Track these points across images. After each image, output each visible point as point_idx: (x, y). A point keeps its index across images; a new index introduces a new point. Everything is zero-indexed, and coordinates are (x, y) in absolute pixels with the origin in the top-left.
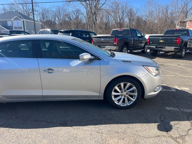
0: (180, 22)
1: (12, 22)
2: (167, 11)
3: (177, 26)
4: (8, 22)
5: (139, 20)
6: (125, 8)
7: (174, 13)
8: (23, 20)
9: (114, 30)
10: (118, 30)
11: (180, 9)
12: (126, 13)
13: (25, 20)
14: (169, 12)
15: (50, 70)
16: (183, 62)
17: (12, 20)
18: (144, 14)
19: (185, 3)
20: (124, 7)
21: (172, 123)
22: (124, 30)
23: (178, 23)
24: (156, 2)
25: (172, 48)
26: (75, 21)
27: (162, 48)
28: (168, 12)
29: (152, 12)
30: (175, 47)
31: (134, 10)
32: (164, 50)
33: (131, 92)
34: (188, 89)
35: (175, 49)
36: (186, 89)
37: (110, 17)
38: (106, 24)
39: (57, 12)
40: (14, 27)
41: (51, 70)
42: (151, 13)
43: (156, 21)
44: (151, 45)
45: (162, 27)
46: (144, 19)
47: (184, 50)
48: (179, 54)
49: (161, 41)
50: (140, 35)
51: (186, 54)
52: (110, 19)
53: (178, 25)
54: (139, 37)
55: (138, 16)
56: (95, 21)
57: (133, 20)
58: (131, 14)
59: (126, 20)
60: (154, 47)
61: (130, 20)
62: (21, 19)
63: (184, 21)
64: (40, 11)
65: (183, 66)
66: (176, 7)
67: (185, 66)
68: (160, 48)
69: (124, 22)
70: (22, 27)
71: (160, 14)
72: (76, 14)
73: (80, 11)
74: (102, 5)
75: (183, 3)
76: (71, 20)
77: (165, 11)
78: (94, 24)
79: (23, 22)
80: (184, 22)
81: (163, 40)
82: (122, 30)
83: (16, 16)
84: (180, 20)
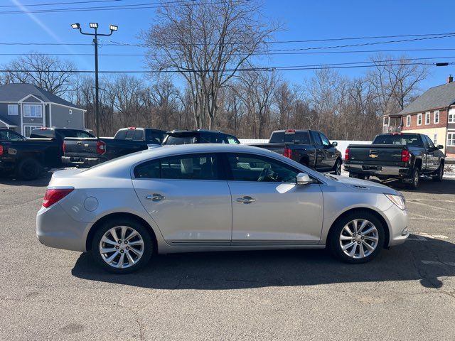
0: (390, 116)
1: (19, 107)
2: (359, 92)
3: (384, 125)
4: (9, 105)
5: (301, 109)
6: (271, 84)
7: (375, 97)
8: (47, 103)
9: (277, 133)
10: (284, 133)
11: (387, 88)
12: (272, 95)
13: (50, 103)
14: (364, 93)
15: (248, 200)
16: (419, 197)
17: (20, 102)
18: (311, 97)
19: (398, 77)
20: (269, 82)
21: (440, 278)
22: (296, 133)
23: (387, 119)
24: (336, 74)
25: (395, 170)
26: (160, 109)
27: (376, 169)
28: (362, 95)
29: (329, 94)
30: (401, 168)
31: (290, 87)
32: (379, 172)
33: (367, 235)
34: (446, 237)
35: (400, 171)
36: (443, 237)
37: (237, 102)
38: (230, 117)
39: (119, 87)
40: (24, 118)
41: (250, 198)
42: (327, 96)
43: (337, 113)
44: (353, 163)
45: (352, 125)
46: (311, 107)
47: (416, 174)
48: (407, 180)
49: (373, 156)
50: (326, 144)
51: (421, 180)
52: (238, 106)
53: (386, 123)
54: (326, 147)
55: (298, 101)
56: (212, 108)
57: (289, 109)
58: (284, 95)
59: (274, 108)
60: (360, 167)
61: (281, 107)
62: (42, 102)
63: (400, 114)
64: (80, 84)
65: (423, 202)
66: (379, 85)
67: (426, 202)
68: (371, 168)
69: (268, 112)
70: (42, 118)
71: (346, 98)
72: (161, 92)
73: (172, 86)
74: (228, 78)
75: (392, 76)
76: (150, 104)
77: (354, 93)
78: (211, 116)
79: (47, 107)
80: (400, 116)
81: (375, 154)
82: (294, 133)
83: (31, 95)
84: (388, 111)
